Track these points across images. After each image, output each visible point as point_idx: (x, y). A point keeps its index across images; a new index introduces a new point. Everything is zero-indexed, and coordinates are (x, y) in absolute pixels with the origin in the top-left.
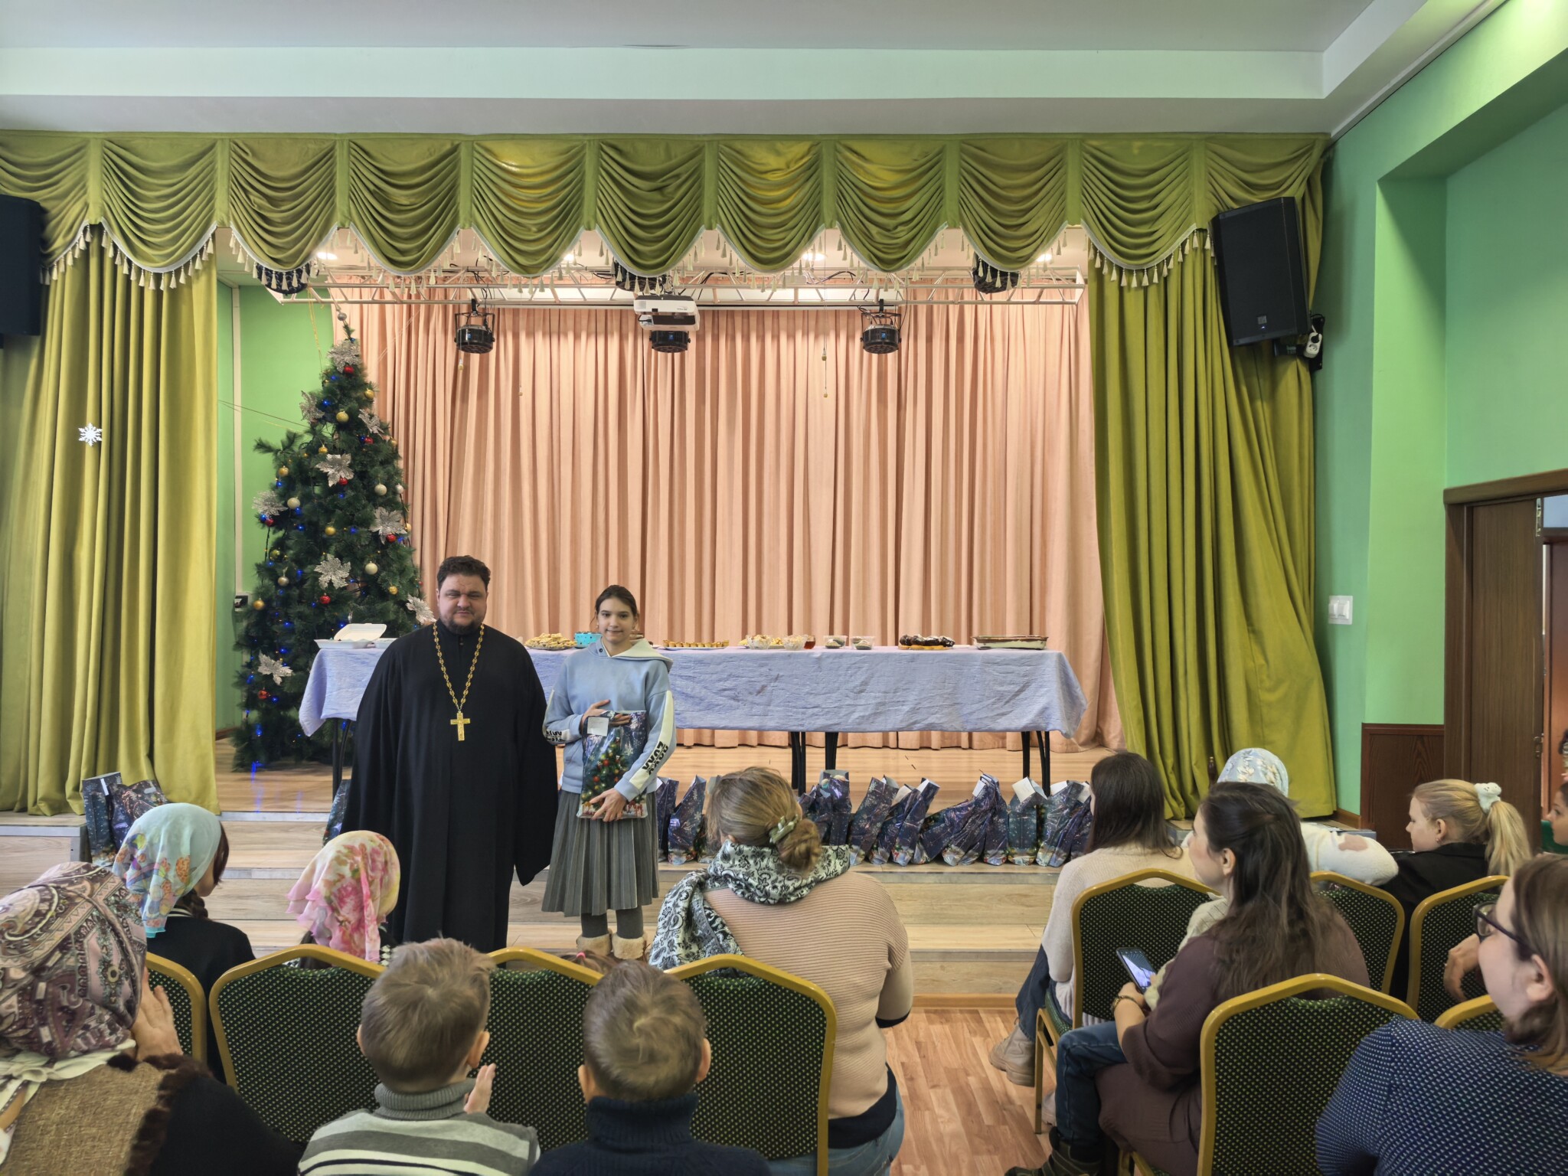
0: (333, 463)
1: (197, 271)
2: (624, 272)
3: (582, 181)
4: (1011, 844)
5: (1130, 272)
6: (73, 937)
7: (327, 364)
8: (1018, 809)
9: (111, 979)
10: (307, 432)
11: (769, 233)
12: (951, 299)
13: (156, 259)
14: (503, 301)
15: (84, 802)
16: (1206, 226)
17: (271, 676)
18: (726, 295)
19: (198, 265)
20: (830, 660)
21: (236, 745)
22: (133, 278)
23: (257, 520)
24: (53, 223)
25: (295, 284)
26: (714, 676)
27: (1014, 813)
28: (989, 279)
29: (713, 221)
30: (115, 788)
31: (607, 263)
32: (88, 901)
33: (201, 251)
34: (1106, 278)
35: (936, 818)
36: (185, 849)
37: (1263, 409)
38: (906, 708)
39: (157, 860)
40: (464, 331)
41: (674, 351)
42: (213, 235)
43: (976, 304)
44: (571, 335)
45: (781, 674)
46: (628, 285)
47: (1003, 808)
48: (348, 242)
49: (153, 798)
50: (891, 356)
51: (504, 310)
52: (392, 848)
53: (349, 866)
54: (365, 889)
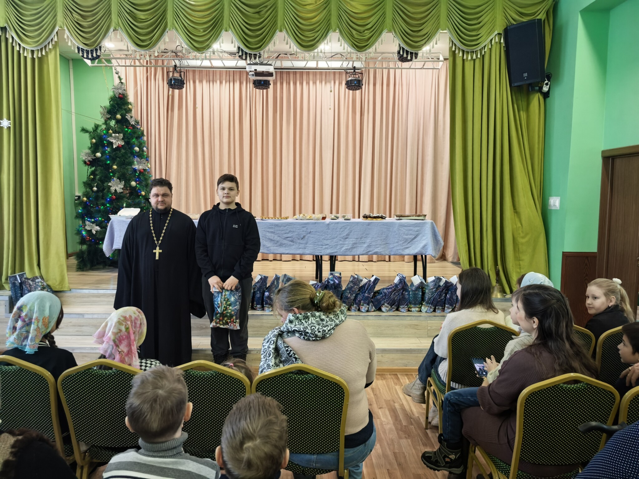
0: (115, 138)
1: (50, 49)
2: (242, 51)
3: (223, 8)
4: (411, 304)
5: (468, 52)
7: (111, 94)
8: (414, 288)
10: (103, 124)
11: (307, 34)
12: (384, 66)
13: (31, 43)
14: (189, 67)
15: (10, 285)
16: (501, 32)
17: (91, 230)
18: (287, 64)
19: (51, 46)
20: (333, 225)
21: (77, 260)
22: (21, 52)
23: (83, 162)
25: (94, 55)
26: (283, 232)
27: (412, 290)
28: (405, 55)
29: (282, 28)
30: (23, 279)
31: (235, 47)
33: (52, 40)
34: (457, 55)
35: (378, 292)
36: (47, 313)
37: (523, 115)
38: (365, 245)
39: (34, 318)
40: (171, 79)
41: (264, 89)
42: (57, 33)
43: (395, 69)
44: (218, 82)
45: (312, 231)
46: (244, 57)
47: (407, 288)
48: (118, 37)
49: (40, 284)
50: (358, 92)
51: (189, 70)
52: (144, 317)
53: (124, 326)
54: (132, 337)
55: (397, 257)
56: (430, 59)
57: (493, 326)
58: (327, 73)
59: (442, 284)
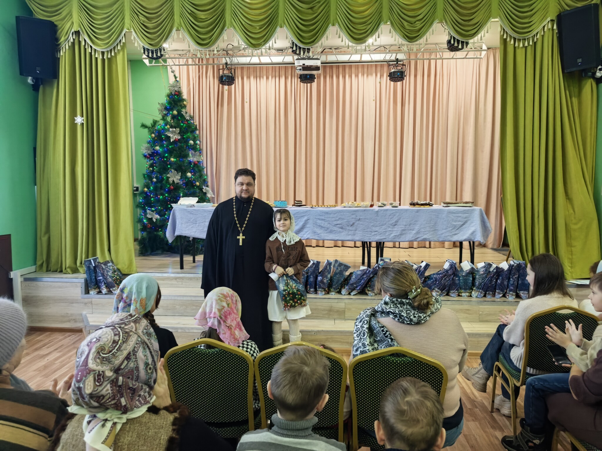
0: (172, 132)
1: (118, 50)
2: (296, 46)
3: (278, 5)
4: (461, 289)
5: (519, 40)
6: (132, 353)
7: (168, 92)
8: (464, 274)
9: (149, 371)
10: (161, 120)
11: (359, 27)
12: (425, 57)
13: (101, 45)
14: (238, 64)
15: (85, 268)
16: (554, 18)
17: (152, 218)
18: (332, 58)
19: (119, 48)
20: (382, 212)
21: (140, 246)
22: (93, 54)
23: (143, 156)
24: (60, 31)
25: (159, 55)
26: (333, 219)
27: (462, 275)
28: (456, 45)
29: (335, 22)
30: (97, 264)
31: (289, 42)
32: (135, 333)
33: (120, 41)
34: (508, 43)
35: (429, 277)
36: (144, 294)
37: (575, 101)
38: (414, 232)
39: (133, 299)
40: (222, 77)
41: (309, 83)
42: (125, 34)
43: (436, 59)
44: (265, 77)
45: (361, 218)
46: (298, 52)
48: (181, 36)
49: (111, 268)
50: (399, 84)
51: (237, 67)
55: (437, 244)
56: (473, 49)
57: (573, 312)
58: (369, 67)
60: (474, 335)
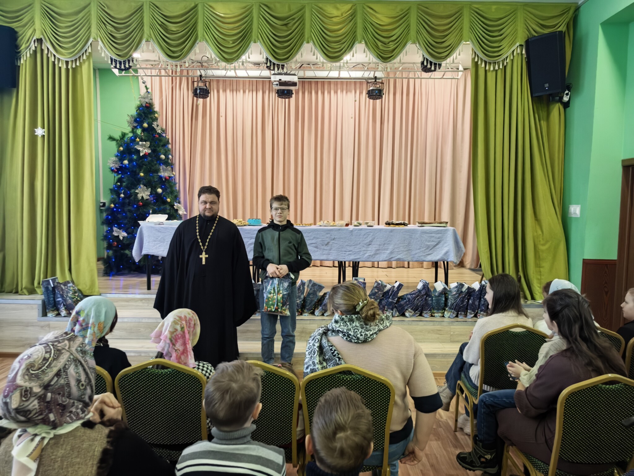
0: (142, 146)
1: (84, 60)
2: (270, 62)
3: (252, 21)
4: (434, 309)
5: (490, 63)
6: (62, 369)
7: (138, 103)
8: (437, 294)
9: (81, 388)
10: (130, 132)
11: (333, 45)
12: (404, 76)
13: (65, 54)
14: (213, 76)
15: (43, 289)
16: (523, 43)
17: (118, 236)
18: (309, 74)
19: (85, 57)
20: (356, 231)
21: (104, 265)
22: (56, 63)
23: (110, 170)
24: (20, 38)
25: (127, 66)
27: (435, 296)
28: (429, 66)
29: (309, 39)
30: (56, 284)
31: (263, 58)
32: (68, 351)
33: (86, 51)
34: (480, 66)
35: (402, 298)
36: (102, 318)
37: (544, 124)
38: (388, 252)
39: (90, 323)
40: (196, 89)
41: (287, 98)
42: (91, 44)
43: (415, 79)
44: (242, 91)
45: (336, 237)
46: (272, 68)
47: (430, 294)
48: (150, 48)
49: (72, 288)
50: (378, 101)
51: (213, 80)
52: (197, 318)
53: (179, 325)
54: (187, 336)
55: (416, 264)
56: (450, 69)
57: (525, 330)
58: (348, 83)
59: (464, 289)
60: (443, 355)
